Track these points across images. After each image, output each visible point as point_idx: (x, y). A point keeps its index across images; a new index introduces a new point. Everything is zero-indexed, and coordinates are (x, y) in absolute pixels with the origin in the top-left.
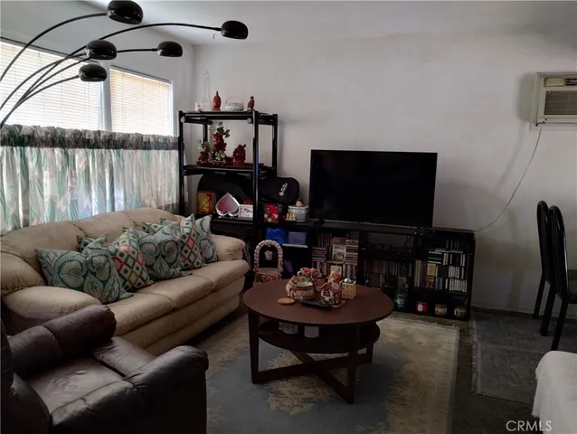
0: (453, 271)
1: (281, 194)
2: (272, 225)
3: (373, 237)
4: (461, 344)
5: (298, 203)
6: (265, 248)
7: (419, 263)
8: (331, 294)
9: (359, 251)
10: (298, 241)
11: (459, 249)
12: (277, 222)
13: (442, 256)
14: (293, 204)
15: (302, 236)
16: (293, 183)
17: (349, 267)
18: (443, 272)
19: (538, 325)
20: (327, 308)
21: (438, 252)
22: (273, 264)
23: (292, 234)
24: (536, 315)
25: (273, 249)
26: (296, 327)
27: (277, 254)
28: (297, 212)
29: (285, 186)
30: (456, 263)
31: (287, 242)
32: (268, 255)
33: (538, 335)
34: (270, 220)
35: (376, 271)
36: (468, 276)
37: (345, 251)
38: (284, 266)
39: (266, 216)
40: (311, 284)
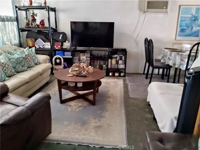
0: (120, 62)
1: (60, 38)
2: (58, 50)
3: (94, 52)
4: (124, 84)
5: (67, 41)
6: (56, 59)
7: (110, 60)
8: (86, 71)
9: (90, 57)
10: (68, 55)
11: (122, 55)
12: (60, 49)
13: (117, 57)
14: (65, 42)
15: (70, 53)
16: (64, 34)
17: (87, 63)
18: (117, 62)
19: (145, 76)
20: (85, 76)
21: (115, 56)
22: (60, 64)
23: (66, 53)
24: (144, 74)
25: (60, 59)
26: (75, 83)
28: (67, 45)
29: (61, 35)
30: (121, 59)
31: (64, 56)
32: (58, 61)
33: (145, 79)
34: (57, 48)
35: (95, 64)
36: (125, 63)
37: (85, 58)
38: (64, 64)
39: (55, 47)
40: (78, 69)
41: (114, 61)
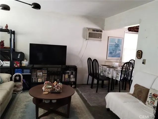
0: (72, 76)
1: (19, 57)
2: (17, 68)
3: (49, 69)
5: (25, 60)
6: (16, 76)
7: (63, 75)
10: (27, 72)
12: (19, 67)
13: (69, 73)
14: (23, 60)
15: (29, 71)
16: (22, 54)
17: (44, 78)
18: (69, 77)
19: (90, 86)
21: (68, 72)
22: (19, 80)
23: (25, 70)
24: (87, 84)
25: (19, 76)
27: (21, 77)
28: (25, 63)
29: (19, 55)
30: (72, 74)
31: (23, 73)
32: (18, 78)
34: (16, 66)
35: (51, 78)
36: (75, 77)
37: (42, 74)
38: (23, 81)
39: (15, 65)
40: (51, 87)
41: (67, 76)
